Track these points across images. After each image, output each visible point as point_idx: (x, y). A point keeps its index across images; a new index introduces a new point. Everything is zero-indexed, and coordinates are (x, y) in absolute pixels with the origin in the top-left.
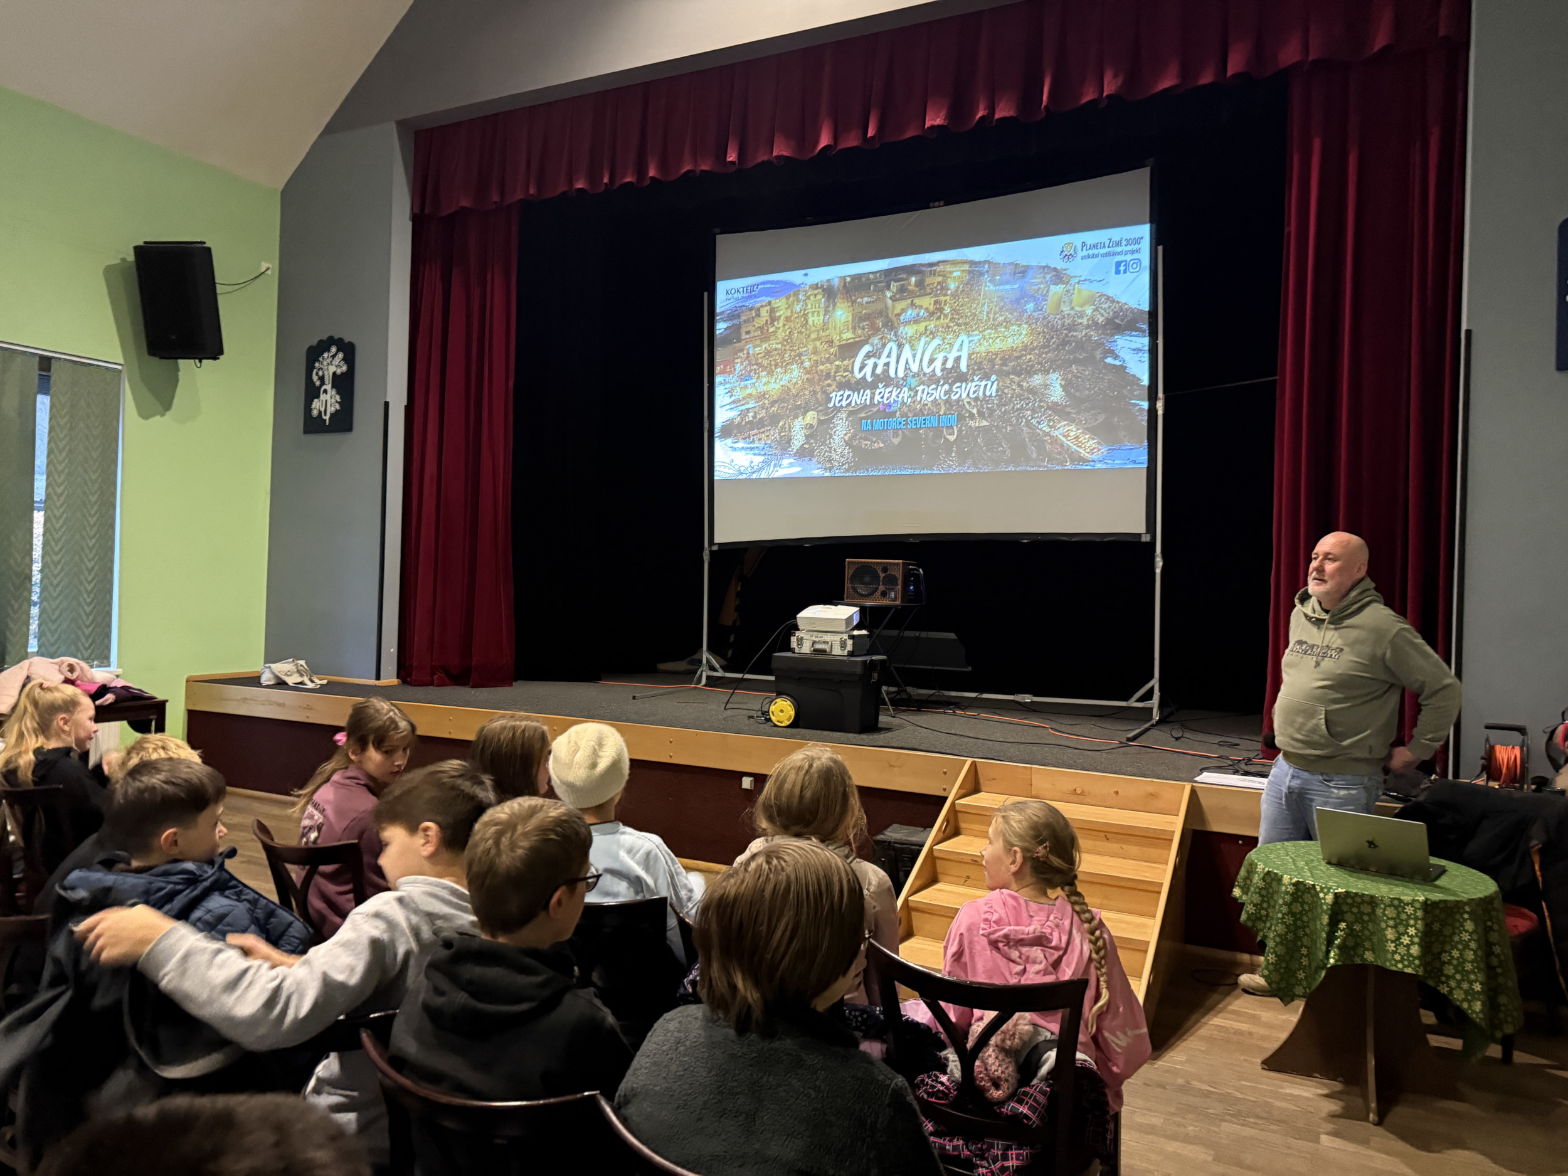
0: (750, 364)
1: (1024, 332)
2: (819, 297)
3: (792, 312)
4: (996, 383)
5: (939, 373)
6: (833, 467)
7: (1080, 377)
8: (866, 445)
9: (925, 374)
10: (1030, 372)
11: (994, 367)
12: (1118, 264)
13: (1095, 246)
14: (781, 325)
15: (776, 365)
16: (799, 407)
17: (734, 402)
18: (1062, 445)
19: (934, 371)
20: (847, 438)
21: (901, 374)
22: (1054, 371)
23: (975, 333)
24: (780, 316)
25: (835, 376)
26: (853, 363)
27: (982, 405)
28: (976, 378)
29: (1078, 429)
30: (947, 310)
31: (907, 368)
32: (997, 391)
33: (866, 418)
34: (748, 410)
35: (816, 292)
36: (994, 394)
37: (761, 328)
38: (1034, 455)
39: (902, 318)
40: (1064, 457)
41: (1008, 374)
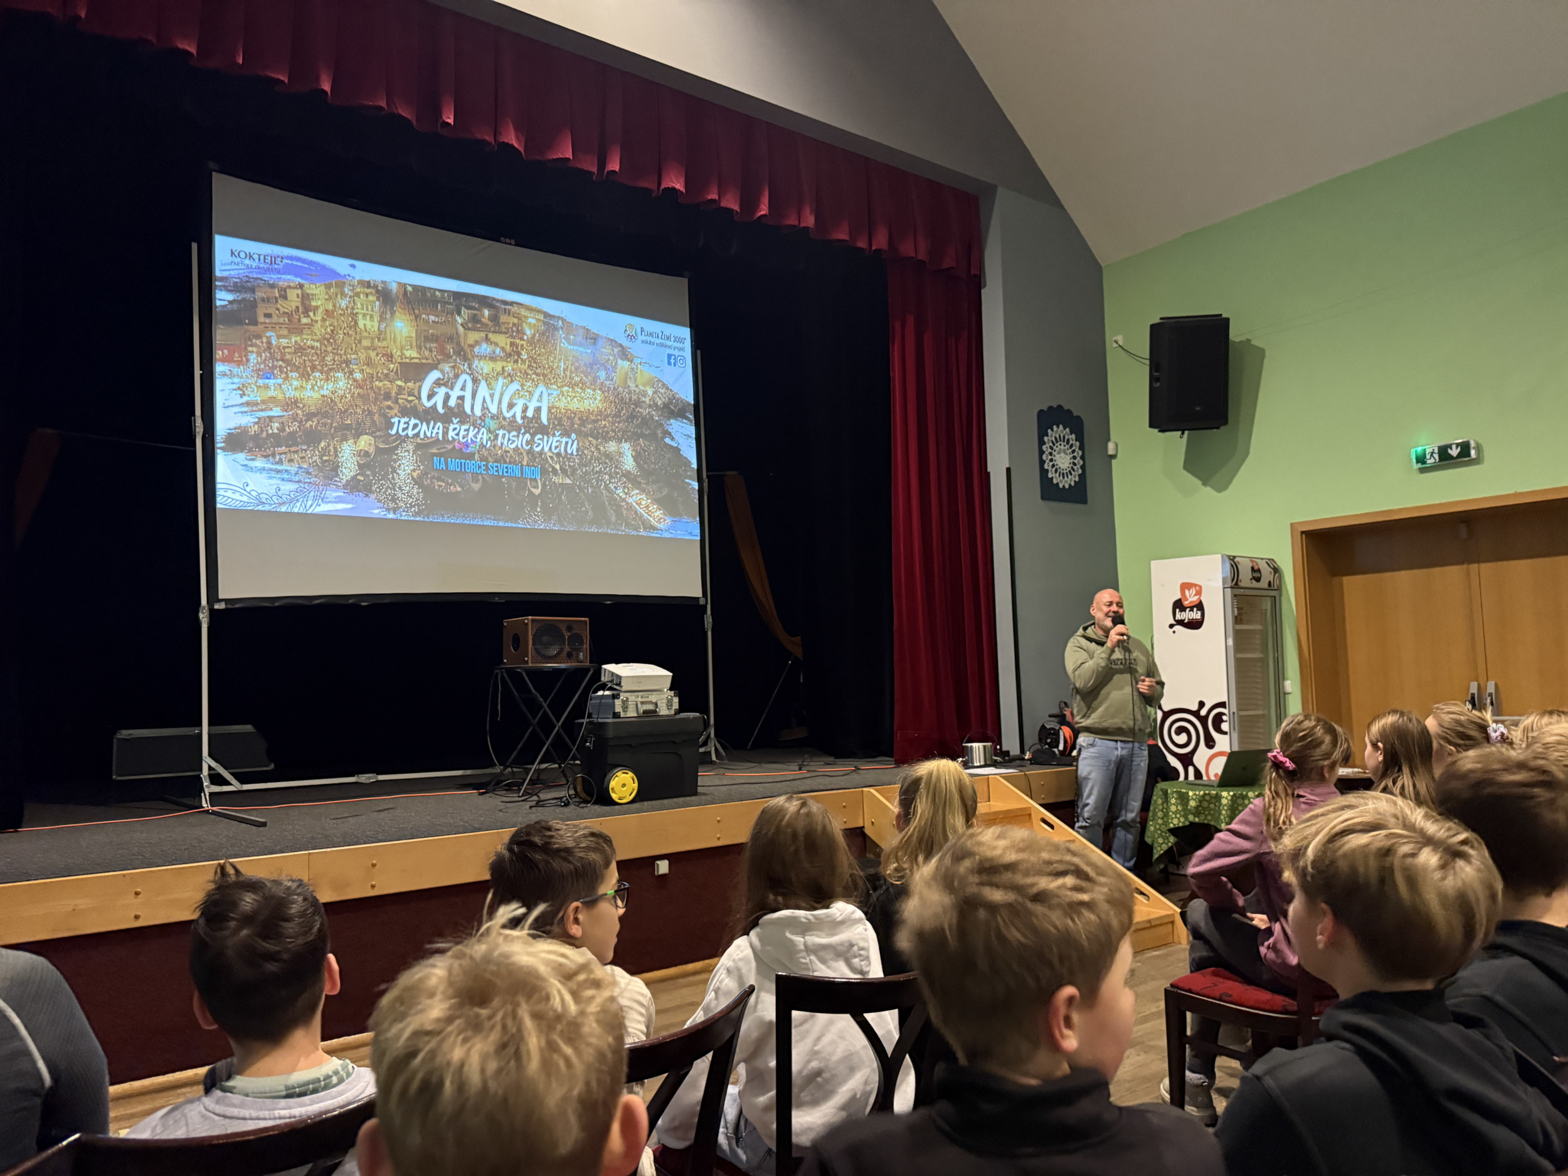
0: (272, 358)
1: (599, 398)
2: (371, 298)
3: (334, 306)
4: (576, 442)
5: (519, 420)
6: (399, 508)
7: (646, 451)
8: (440, 486)
9: (504, 418)
10: (606, 438)
11: (573, 426)
12: (669, 356)
13: (651, 335)
14: (319, 318)
15: (313, 368)
16: (348, 427)
17: (248, 404)
18: (636, 512)
19: (514, 416)
20: (415, 475)
21: (478, 413)
22: (626, 441)
23: (554, 387)
24: (317, 308)
25: (397, 399)
26: (420, 387)
27: (564, 462)
28: (557, 434)
29: (648, 499)
30: (524, 356)
31: (484, 408)
32: (578, 450)
33: (439, 455)
34: (271, 418)
35: (368, 291)
36: (575, 453)
37: (289, 315)
38: (614, 519)
39: (476, 349)
40: (638, 523)
41: (586, 436)
